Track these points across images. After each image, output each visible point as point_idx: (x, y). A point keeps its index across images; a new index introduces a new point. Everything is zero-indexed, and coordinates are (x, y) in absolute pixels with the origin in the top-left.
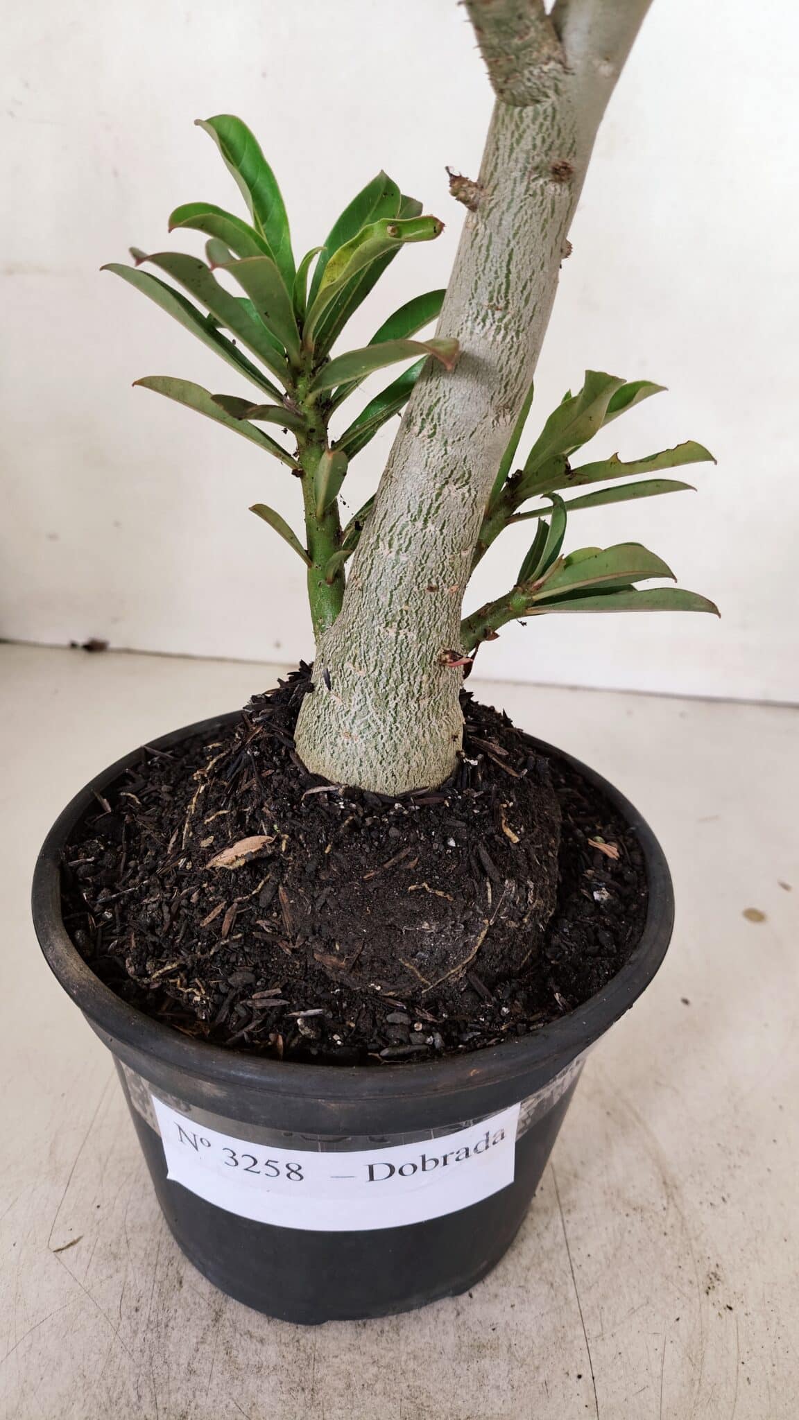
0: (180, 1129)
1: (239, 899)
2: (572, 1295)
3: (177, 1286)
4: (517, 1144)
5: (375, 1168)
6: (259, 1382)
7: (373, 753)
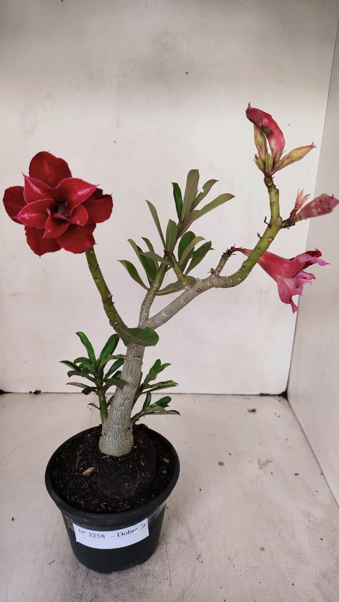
0: (79, 530)
1: (89, 481)
2: (167, 562)
3: (78, 568)
4: (148, 527)
5: (119, 534)
6: (98, 587)
7: (114, 449)
